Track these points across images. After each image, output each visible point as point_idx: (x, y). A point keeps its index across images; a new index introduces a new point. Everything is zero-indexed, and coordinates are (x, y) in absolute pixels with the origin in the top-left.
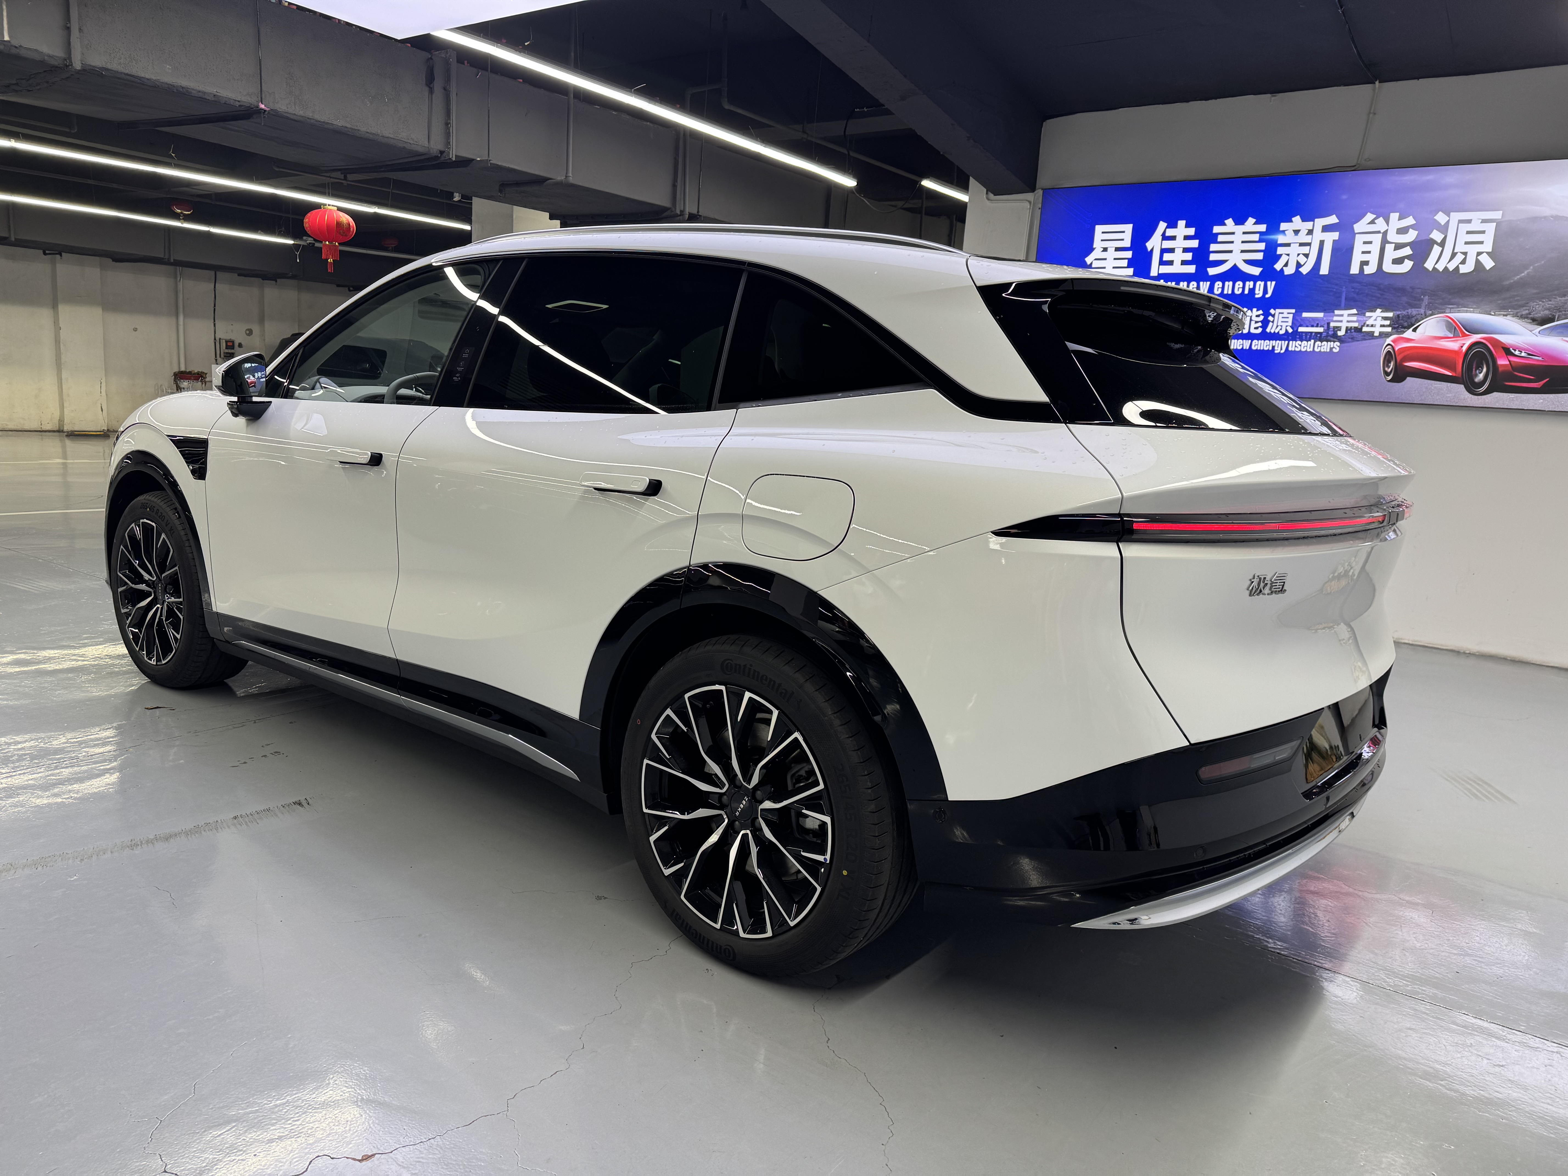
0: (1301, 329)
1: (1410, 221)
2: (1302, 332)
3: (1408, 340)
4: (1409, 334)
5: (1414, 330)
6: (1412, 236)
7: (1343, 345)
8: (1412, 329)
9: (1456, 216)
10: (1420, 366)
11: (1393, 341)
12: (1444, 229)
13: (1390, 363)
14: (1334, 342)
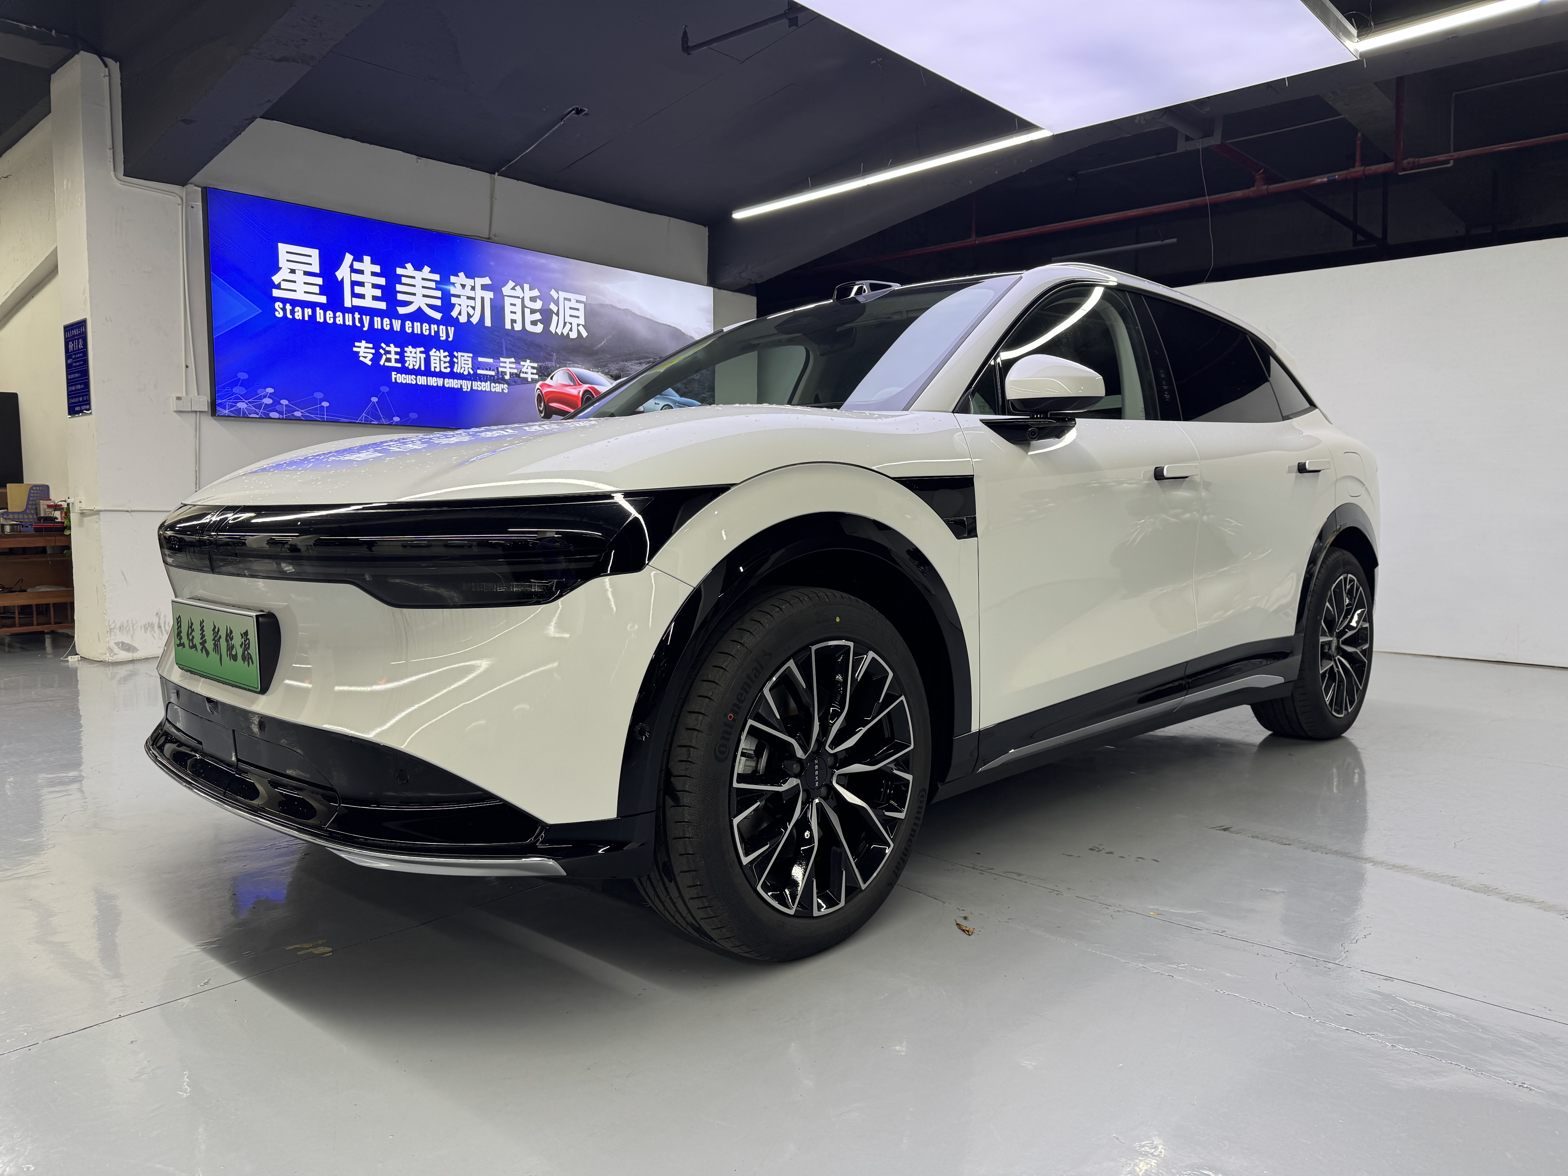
0: (479, 372)
1: (536, 293)
2: (481, 374)
3: (549, 386)
4: (548, 381)
5: (552, 378)
6: (538, 305)
7: (509, 387)
8: (550, 378)
9: (562, 295)
10: (558, 406)
11: (540, 386)
12: (557, 303)
13: (541, 403)
14: (504, 384)
